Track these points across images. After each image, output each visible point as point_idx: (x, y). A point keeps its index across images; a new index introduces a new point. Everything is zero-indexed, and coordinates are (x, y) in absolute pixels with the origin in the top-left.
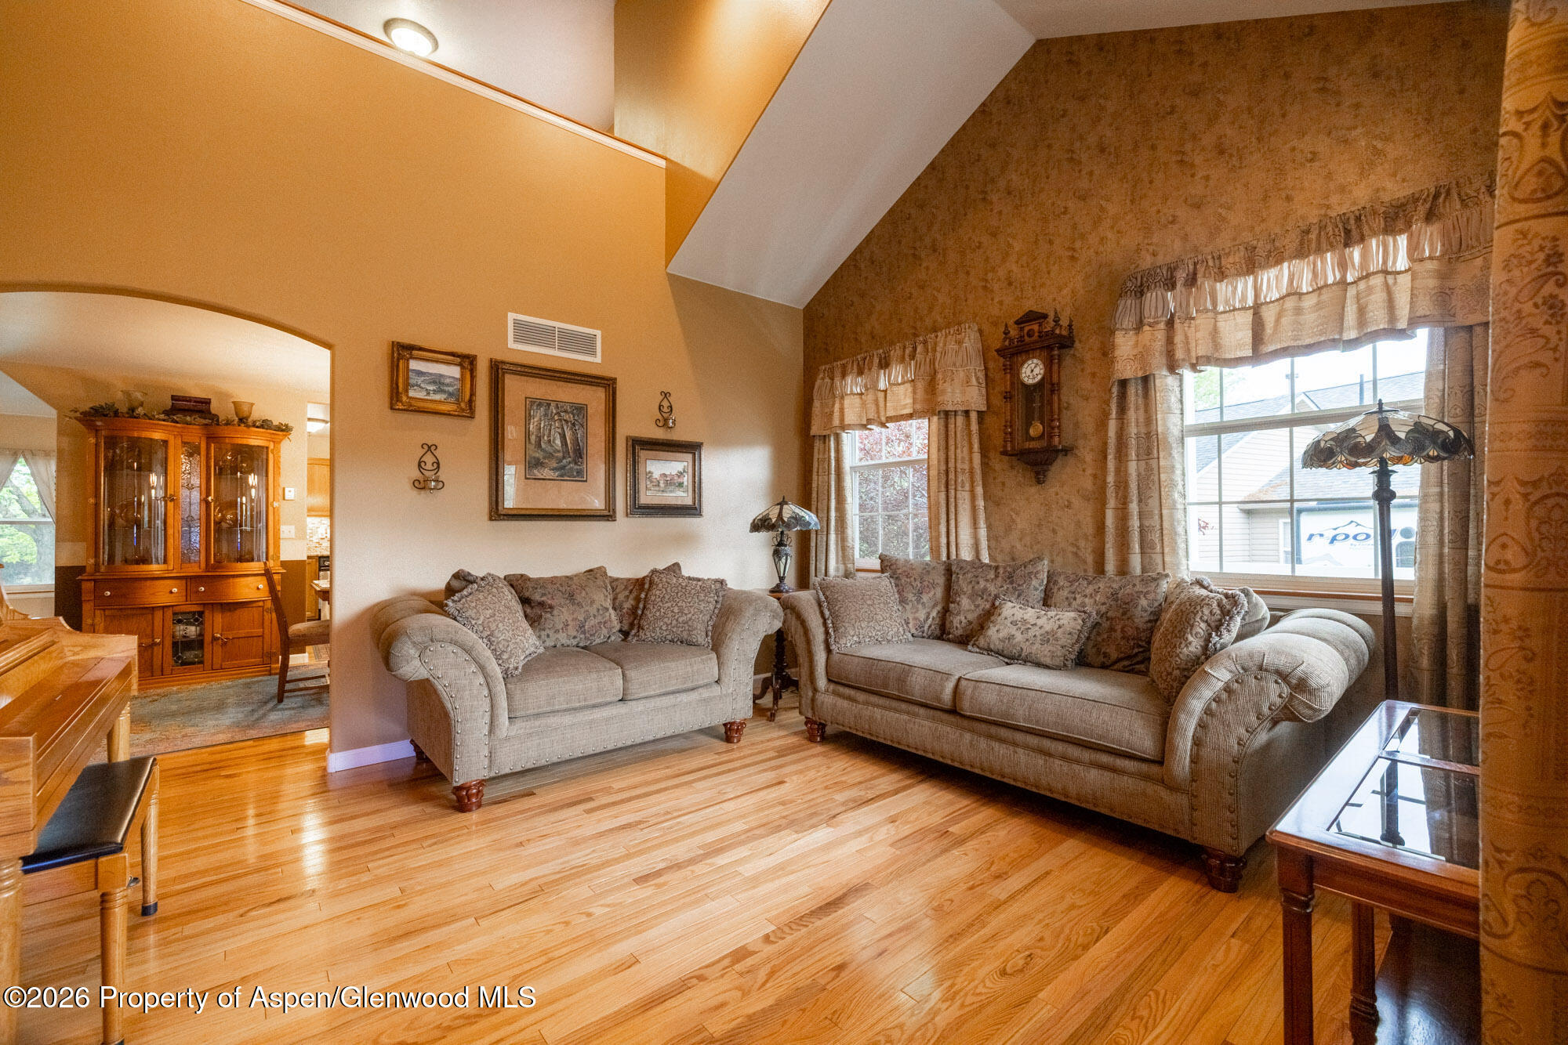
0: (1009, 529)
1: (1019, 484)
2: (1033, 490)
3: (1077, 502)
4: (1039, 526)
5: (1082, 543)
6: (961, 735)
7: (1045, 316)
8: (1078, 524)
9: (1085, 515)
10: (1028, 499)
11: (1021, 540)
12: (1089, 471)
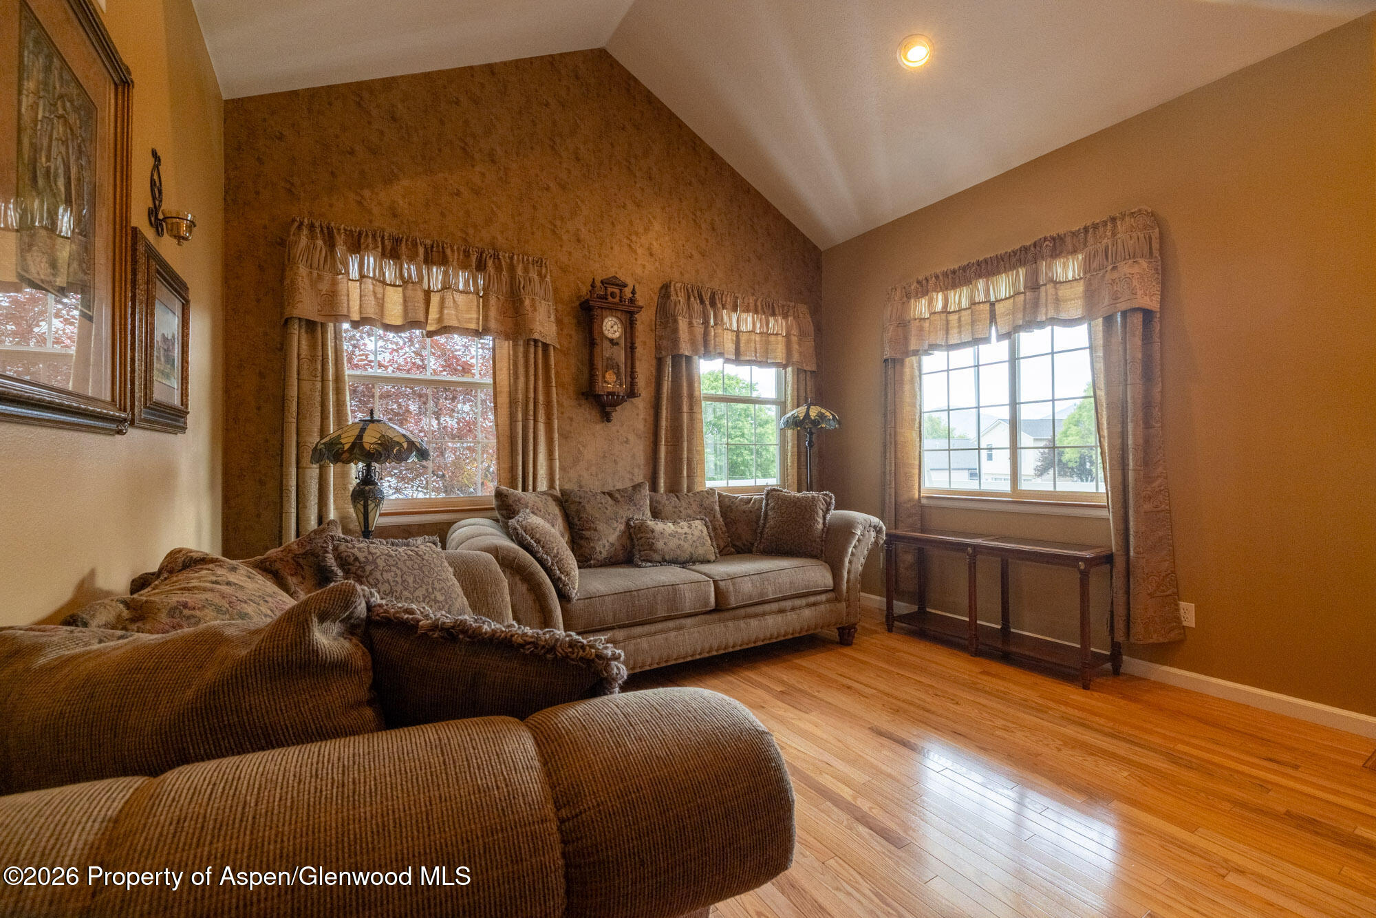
0: (576, 461)
1: (586, 420)
2: (599, 427)
3: (632, 438)
4: (604, 457)
5: (636, 470)
6: (725, 626)
7: (625, 286)
8: (634, 457)
9: (639, 449)
10: (594, 435)
11: (587, 470)
12: (642, 416)
